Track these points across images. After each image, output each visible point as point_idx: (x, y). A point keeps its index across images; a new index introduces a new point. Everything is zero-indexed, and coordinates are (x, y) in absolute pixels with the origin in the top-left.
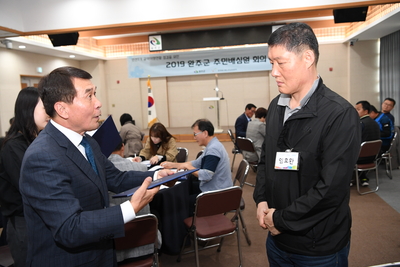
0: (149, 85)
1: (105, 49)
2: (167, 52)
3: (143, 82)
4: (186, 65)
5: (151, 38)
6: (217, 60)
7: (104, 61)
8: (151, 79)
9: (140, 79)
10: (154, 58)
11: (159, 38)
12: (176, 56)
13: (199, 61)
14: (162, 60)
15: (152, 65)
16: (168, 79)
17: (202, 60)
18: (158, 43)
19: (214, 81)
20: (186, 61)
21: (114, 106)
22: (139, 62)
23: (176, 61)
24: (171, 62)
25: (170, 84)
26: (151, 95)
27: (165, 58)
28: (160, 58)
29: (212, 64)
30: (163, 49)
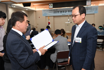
0: (49, 18)
1: (35, 7)
2: (54, 8)
3: (47, 17)
4: (60, 12)
5: (50, 4)
6: (69, 11)
7: (35, 11)
8: (49, 16)
9: (46, 17)
10: (50, 10)
11: (52, 4)
12: (57, 10)
13: (63, 11)
14: (53, 11)
15: (49, 12)
16: (54, 16)
17: (65, 11)
18: (52, 6)
19: (68, 17)
20: (60, 11)
21: (38, 24)
22: (46, 12)
23: (57, 11)
24: (55, 11)
25: (55, 18)
26: (49, 21)
27: (53, 10)
28: (52, 10)
29: (67, 12)
30: (53, 8)
